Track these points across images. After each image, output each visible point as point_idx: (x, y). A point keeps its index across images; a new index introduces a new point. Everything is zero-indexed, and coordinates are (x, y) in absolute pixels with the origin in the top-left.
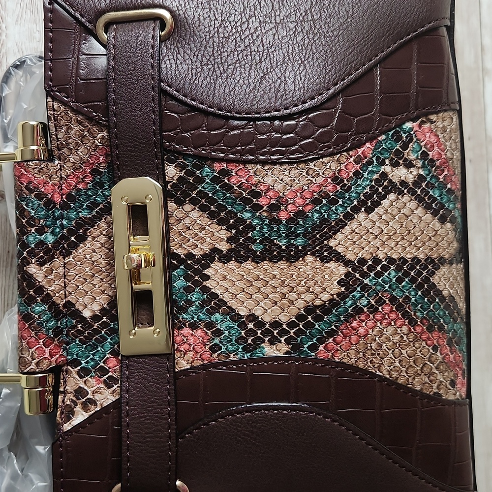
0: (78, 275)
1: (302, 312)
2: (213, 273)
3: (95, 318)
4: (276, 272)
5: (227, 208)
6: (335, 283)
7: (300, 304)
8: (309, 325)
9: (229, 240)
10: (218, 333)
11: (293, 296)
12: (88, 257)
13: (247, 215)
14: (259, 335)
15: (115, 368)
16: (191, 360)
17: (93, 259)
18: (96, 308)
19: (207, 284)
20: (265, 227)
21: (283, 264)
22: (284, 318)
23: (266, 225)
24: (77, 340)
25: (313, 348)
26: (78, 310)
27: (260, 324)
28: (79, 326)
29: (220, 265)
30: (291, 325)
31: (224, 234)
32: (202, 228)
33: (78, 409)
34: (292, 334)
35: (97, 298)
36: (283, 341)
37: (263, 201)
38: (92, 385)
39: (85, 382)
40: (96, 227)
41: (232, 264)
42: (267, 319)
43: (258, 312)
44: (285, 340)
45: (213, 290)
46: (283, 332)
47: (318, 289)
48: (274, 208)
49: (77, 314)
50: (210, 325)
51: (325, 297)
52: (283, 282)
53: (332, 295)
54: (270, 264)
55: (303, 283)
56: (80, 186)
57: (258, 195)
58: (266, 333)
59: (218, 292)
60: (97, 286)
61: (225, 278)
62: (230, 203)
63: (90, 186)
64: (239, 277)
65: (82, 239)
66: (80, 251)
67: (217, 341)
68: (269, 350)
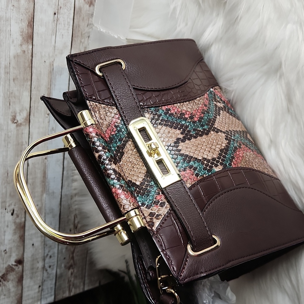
0: (128, 169)
1: (220, 152)
2: (182, 147)
3: (142, 184)
4: (204, 140)
5: (175, 122)
6: (224, 139)
7: (218, 149)
8: (224, 157)
9: (182, 133)
10: (195, 169)
11: (214, 147)
12: (128, 160)
13: (183, 122)
14: (210, 165)
15: (161, 199)
16: (190, 183)
17: (130, 161)
18: (141, 180)
19: (182, 152)
20: (192, 125)
21: (204, 136)
22: (215, 156)
23: (192, 124)
24: (139, 195)
25: (230, 164)
26: (134, 183)
27: (208, 161)
28: (137, 189)
29: (183, 143)
30: (219, 158)
31: (178, 132)
32: (169, 132)
33: (155, 220)
34: (221, 161)
35: (139, 176)
36: (219, 165)
37: (187, 116)
38: (155, 209)
39: (152, 210)
40: (126, 148)
41: (187, 141)
42: (210, 158)
43: (205, 157)
44: (220, 164)
45: (185, 154)
46: (218, 162)
47: (220, 143)
48: (192, 117)
49: (134, 185)
50: (191, 167)
51: (224, 145)
52: (208, 143)
53: (226, 144)
54: (201, 138)
55: (214, 141)
56: (113, 133)
57: (183, 114)
58: (212, 163)
59: (187, 153)
60: (137, 171)
61: (187, 148)
62: (175, 120)
63: (116, 132)
64: (192, 146)
65: (122, 154)
66: (124, 159)
67: (196, 172)
68: (216, 169)
